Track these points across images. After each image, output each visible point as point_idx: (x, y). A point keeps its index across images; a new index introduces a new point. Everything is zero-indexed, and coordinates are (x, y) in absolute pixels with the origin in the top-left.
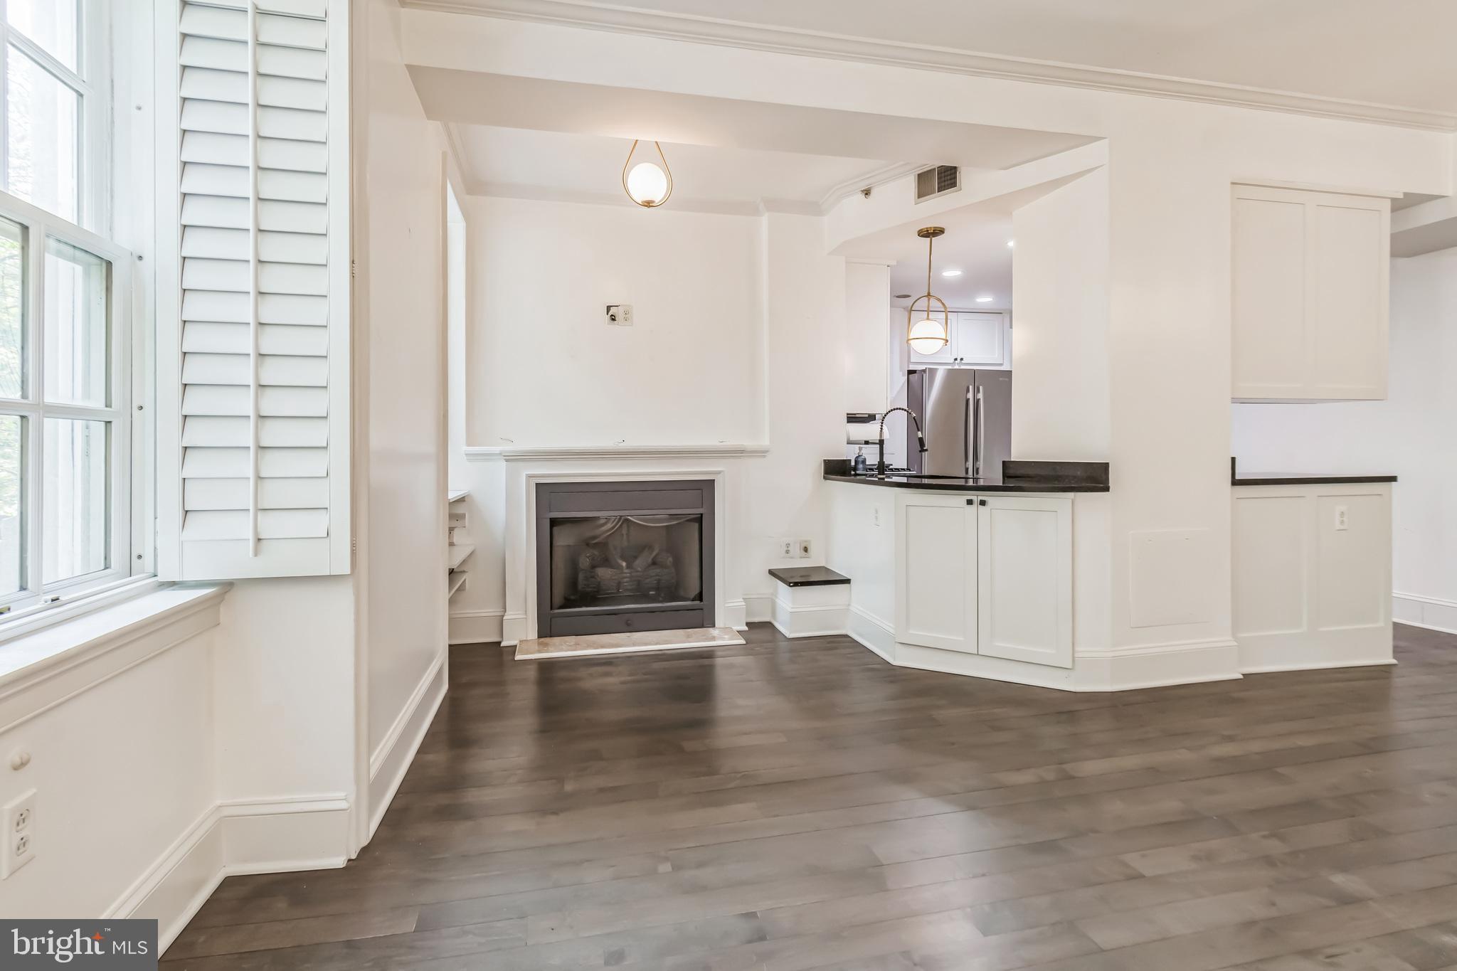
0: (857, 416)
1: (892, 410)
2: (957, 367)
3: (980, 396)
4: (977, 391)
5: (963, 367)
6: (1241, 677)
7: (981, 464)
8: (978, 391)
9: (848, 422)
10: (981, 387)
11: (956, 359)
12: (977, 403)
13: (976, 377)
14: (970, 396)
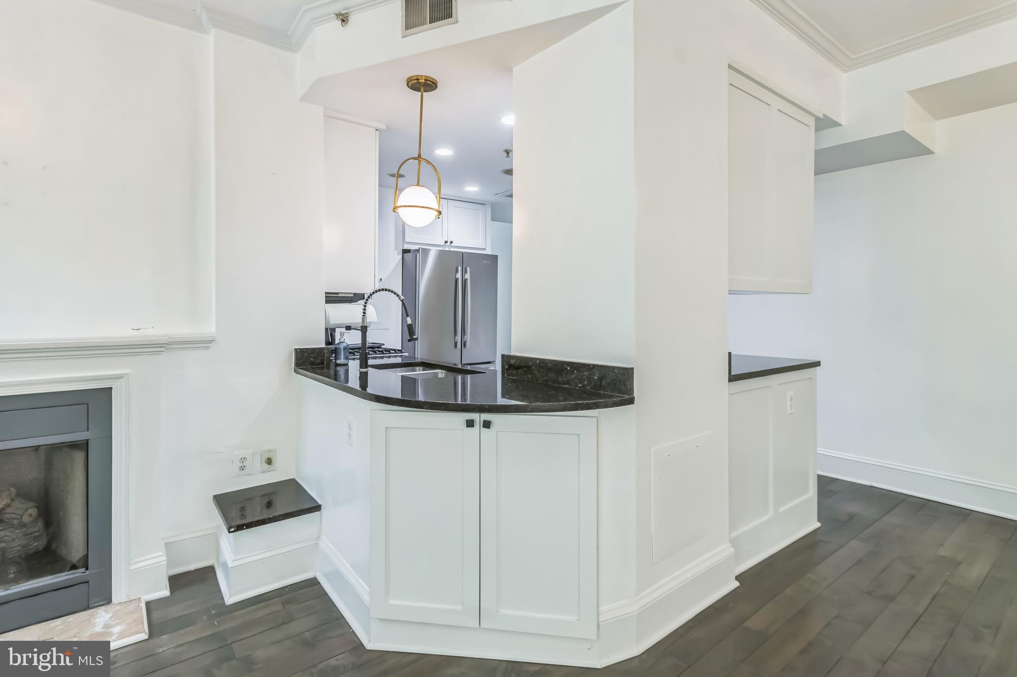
0: (340, 295)
1: (379, 290)
2: (447, 249)
3: (468, 276)
4: (464, 272)
5: (452, 249)
6: (737, 584)
7: (468, 338)
8: (466, 272)
9: (326, 303)
10: (468, 268)
11: (446, 242)
12: (465, 282)
13: (464, 259)
14: (459, 276)
